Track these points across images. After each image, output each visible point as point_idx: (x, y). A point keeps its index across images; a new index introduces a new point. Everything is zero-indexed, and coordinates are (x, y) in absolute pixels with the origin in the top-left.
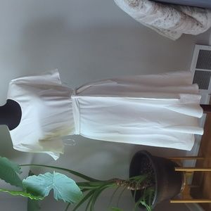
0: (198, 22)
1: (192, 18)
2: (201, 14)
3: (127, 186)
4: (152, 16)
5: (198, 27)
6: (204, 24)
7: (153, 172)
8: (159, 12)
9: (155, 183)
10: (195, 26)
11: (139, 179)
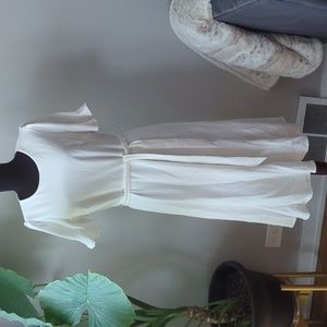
0: (301, 56)
1: (293, 51)
2: (304, 45)
3: (206, 317)
4: (231, 47)
5: (302, 65)
6: (310, 59)
7: (247, 294)
8: (242, 41)
9: (250, 313)
10: (298, 62)
11: (225, 304)
